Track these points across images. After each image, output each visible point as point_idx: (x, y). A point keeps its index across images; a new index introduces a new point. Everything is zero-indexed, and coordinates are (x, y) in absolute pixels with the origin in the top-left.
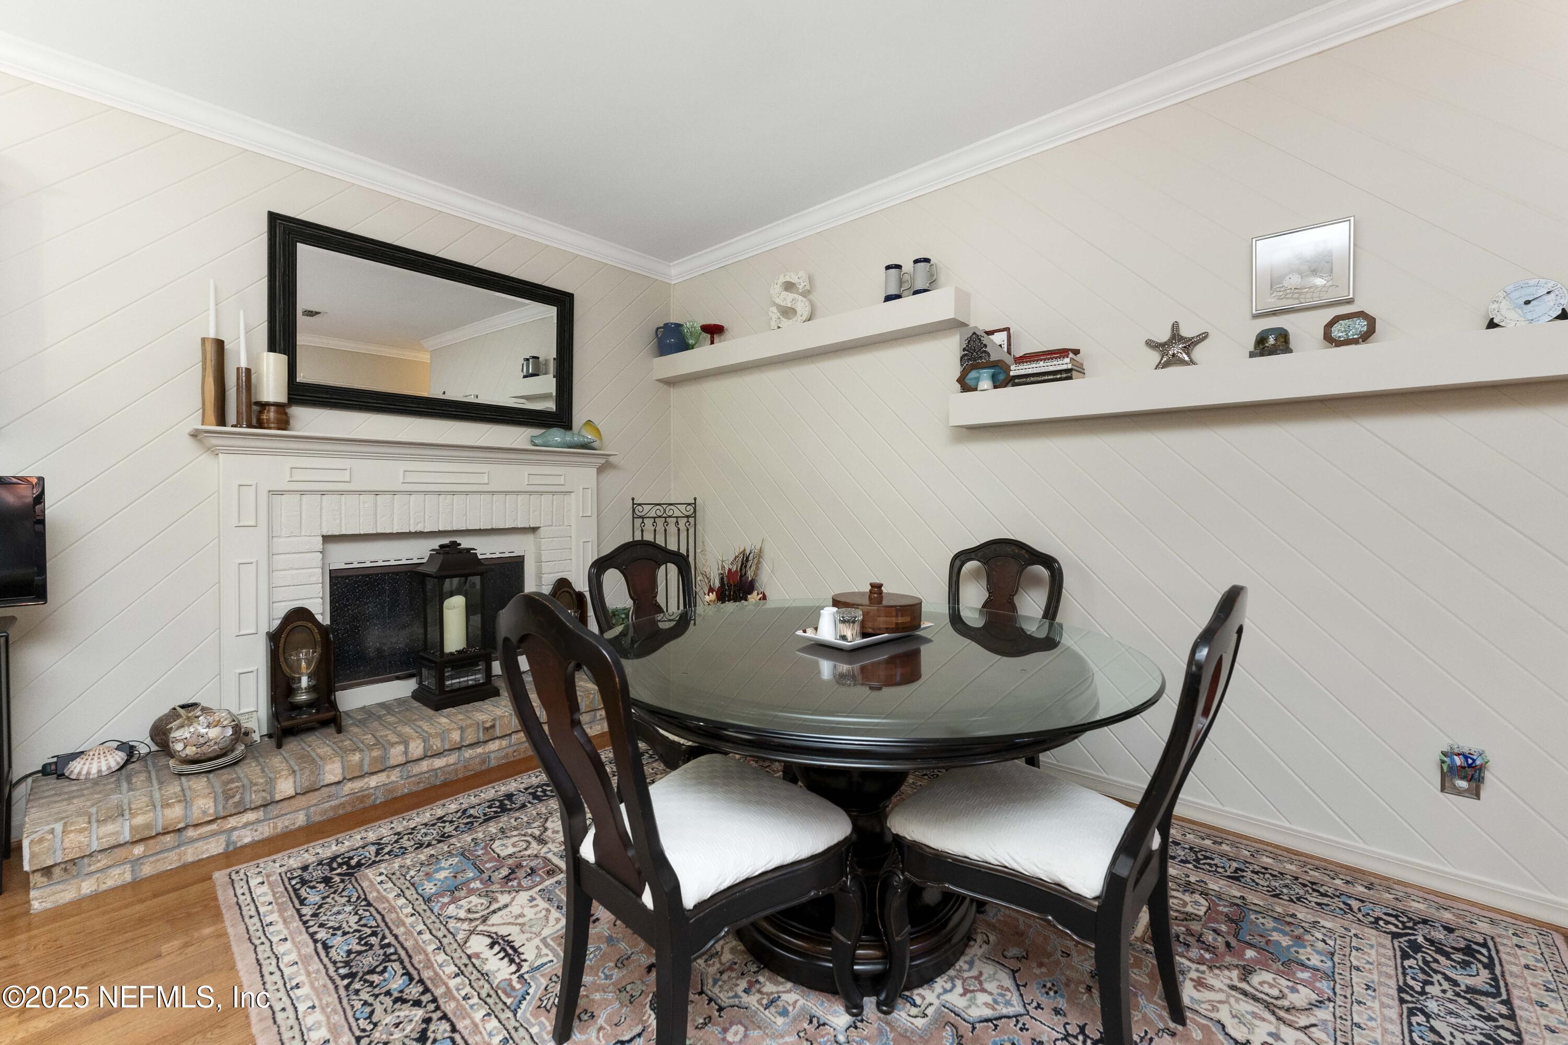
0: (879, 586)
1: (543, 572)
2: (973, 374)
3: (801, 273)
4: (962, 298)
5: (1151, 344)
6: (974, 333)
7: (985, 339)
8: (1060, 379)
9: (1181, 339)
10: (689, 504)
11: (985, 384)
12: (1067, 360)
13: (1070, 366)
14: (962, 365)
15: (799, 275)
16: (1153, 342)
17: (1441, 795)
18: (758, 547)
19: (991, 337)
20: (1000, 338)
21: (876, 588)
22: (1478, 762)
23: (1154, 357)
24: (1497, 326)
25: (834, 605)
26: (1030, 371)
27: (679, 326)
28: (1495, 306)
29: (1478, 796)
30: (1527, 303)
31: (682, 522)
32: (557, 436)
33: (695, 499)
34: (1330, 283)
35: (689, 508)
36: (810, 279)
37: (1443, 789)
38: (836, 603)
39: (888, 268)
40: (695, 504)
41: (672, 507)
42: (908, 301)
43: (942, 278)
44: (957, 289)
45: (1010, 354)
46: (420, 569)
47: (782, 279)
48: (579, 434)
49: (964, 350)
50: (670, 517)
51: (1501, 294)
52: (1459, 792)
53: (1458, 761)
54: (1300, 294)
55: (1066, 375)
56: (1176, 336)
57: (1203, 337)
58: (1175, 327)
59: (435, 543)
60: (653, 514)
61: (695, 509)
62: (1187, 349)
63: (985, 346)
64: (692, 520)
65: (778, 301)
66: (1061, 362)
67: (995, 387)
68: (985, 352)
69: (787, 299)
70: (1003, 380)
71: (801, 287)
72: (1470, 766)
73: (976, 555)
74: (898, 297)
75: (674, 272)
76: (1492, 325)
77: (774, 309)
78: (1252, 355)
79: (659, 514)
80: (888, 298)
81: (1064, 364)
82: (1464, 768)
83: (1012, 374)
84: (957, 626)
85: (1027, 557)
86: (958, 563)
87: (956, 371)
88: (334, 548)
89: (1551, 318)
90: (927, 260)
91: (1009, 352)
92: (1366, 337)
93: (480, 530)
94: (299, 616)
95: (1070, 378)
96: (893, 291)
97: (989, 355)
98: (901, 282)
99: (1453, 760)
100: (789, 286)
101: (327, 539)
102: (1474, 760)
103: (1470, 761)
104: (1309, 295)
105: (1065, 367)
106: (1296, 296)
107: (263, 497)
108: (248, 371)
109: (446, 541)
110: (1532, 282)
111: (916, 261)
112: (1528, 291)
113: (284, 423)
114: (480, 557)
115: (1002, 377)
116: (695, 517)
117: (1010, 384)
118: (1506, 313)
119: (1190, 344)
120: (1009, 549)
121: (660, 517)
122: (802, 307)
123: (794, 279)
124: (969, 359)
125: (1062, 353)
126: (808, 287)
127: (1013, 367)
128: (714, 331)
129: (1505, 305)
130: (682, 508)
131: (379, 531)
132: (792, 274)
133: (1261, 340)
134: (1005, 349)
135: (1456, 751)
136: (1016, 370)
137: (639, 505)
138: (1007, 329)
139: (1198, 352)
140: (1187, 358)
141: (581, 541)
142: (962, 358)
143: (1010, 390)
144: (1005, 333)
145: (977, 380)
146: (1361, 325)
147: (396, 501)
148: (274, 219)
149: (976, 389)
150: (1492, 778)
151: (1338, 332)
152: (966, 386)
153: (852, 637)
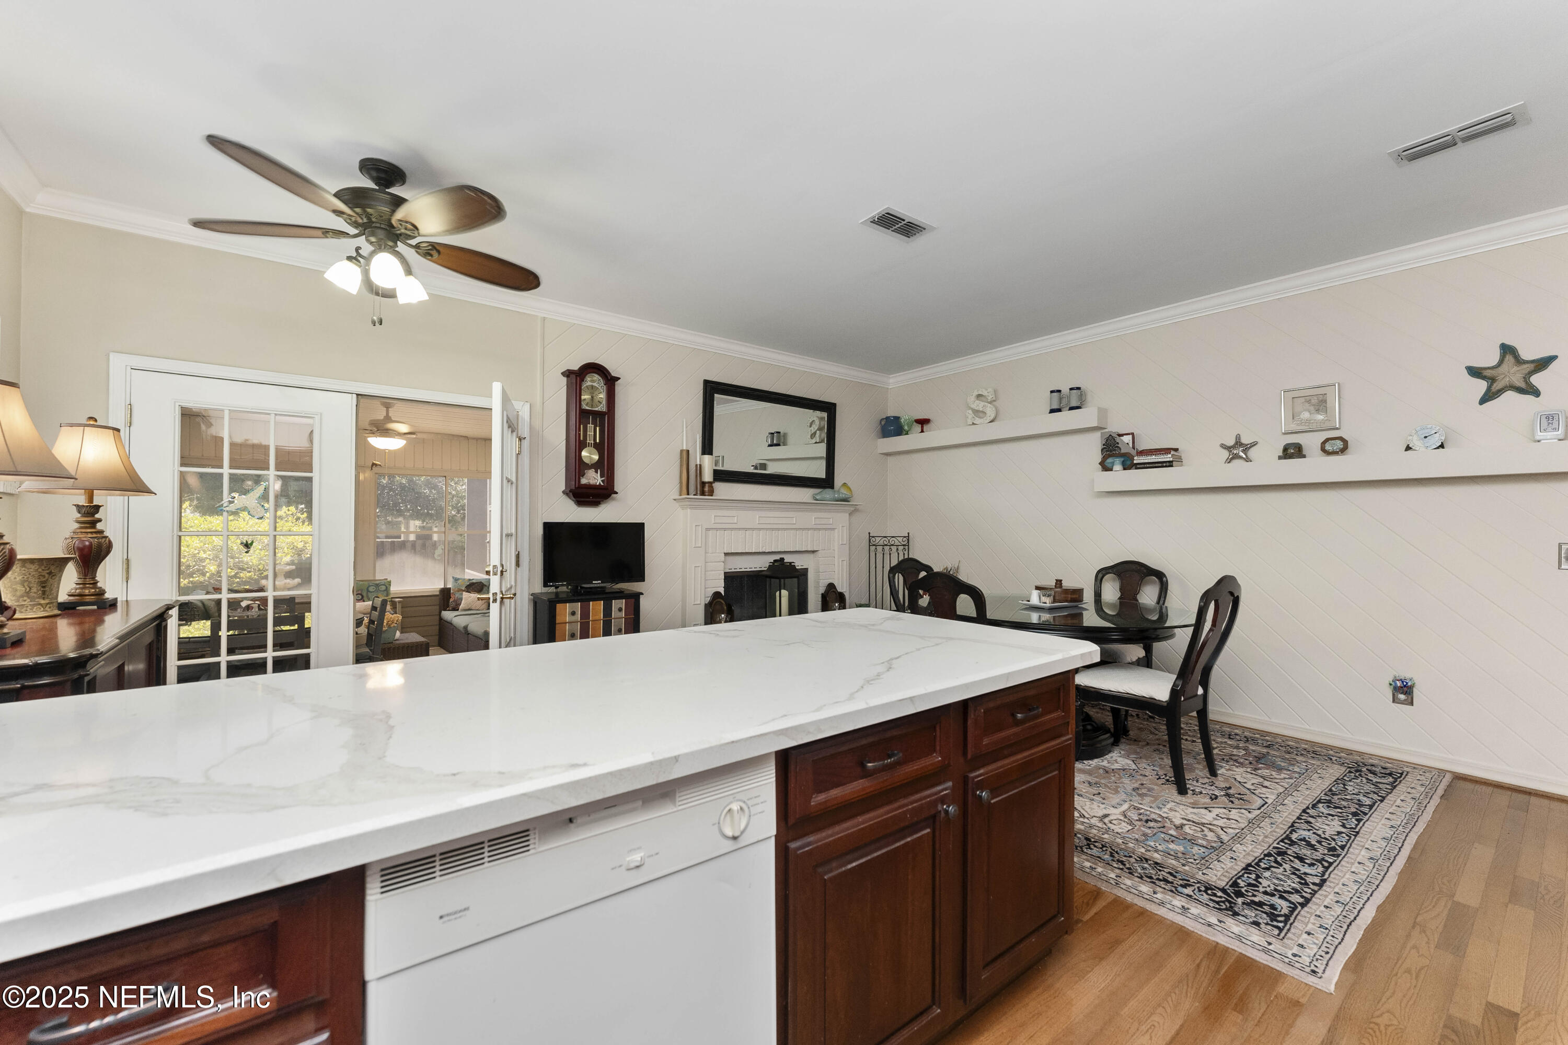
0: (1061, 581)
1: (821, 578)
2: (1110, 460)
3: (990, 390)
4: (1103, 412)
5: (1223, 446)
6: (1110, 435)
7: (1118, 439)
8: (1166, 466)
9: (1241, 445)
10: (905, 537)
11: (1118, 467)
12: (1170, 456)
13: (1171, 459)
14: (1102, 454)
15: (989, 391)
16: (1225, 445)
17: (1393, 705)
18: (956, 567)
19: (1122, 438)
20: (1127, 439)
21: (1059, 582)
22: (1409, 684)
23: (1225, 454)
24: (1411, 448)
25: (1036, 589)
26: (1146, 461)
27: (897, 419)
28: (1411, 438)
29: (1412, 704)
30: (1426, 437)
31: (901, 548)
32: (827, 494)
33: (908, 534)
34: (1326, 418)
35: (905, 539)
36: (995, 391)
37: (1394, 701)
38: (1037, 588)
39: (1052, 392)
40: (908, 537)
41: (893, 539)
42: (1065, 414)
43: (1089, 398)
44: (1099, 408)
45: (1134, 449)
46: (763, 573)
47: (976, 393)
48: (839, 491)
49: (1104, 445)
50: (892, 545)
51: (1414, 432)
52: (1402, 702)
53: (1399, 684)
54: (1309, 423)
55: (1170, 464)
56: (1238, 443)
57: (1254, 444)
58: (1238, 437)
59: (772, 558)
60: (881, 543)
61: (908, 540)
62: (1245, 451)
63: (1118, 443)
64: (906, 547)
65: (973, 406)
66: (1166, 457)
67: (1125, 469)
68: (1118, 447)
69: (979, 405)
70: (1129, 464)
71: (989, 398)
72: (1405, 686)
73: (1113, 571)
74: (1059, 410)
75: (891, 381)
76: (1408, 448)
77: (970, 412)
78: (1280, 458)
79: (886, 543)
80: (1052, 411)
81: (1168, 457)
82: (1402, 687)
83: (1135, 462)
84: (1100, 613)
85: (1145, 571)
86: (1100, 575)
87: (1099, 458)
88: (730, 558)
89: (1436, 447)
90: (1079, 388)
91: (1134, 448)
92: (1344, 450)
93: (790, 552)
94: (717, 595)
95: (1172, 466)
96: (1055, 407)
97: (1120, 449)
98: (1060, 399)
99: (1396, 683)
100: (979, 396)
101: (726, 554)
102: (1407, 683)
103: (1405, 684)
104: (1315, 424)
105: (1168, 460)
106: (1307, 424)
107: (704, 530)
108: (700, 465)
109: (777, 557)
110: (1429, 426)
111: (1071, 389)
112: (1426, 431)
113: (711, 493)
114: (797, 567)
115: (1129, 463)
116: (908, 545)
117: (1134, 467)
118: (1416, 443)
119: (1247, 448)
120: (1134, 567)
121: (886, 545)
122: (990, 412)
123: (985, 393)
124: (1107, 451)
125: (1167, 451)
126: (994, 399)
127: (1135, 458)
128: (923, 423)
129: (1415, 438)
130: (900, 539)
131: (747, 551)
132: (984, 390)
133: (1285, 449)
134: (1131, 446)
135: (1398, 678)
136: (1137, 460)
137: (873, 537)
138: (1133, 434)
139: (1252, 453)
140: (1244, 456)
141: (841, 560)
142: (1102, 450)
143: (1133, 472)
144: (1131, 436)
145: (1113, 464)
146: (1339, 444)
147: (754, 534)
148: (707, 383)
149: (1111, 470)
150: (1417, 691)
151: (1328, 447)
152: (1105, 468)
153: (1048, 602)
